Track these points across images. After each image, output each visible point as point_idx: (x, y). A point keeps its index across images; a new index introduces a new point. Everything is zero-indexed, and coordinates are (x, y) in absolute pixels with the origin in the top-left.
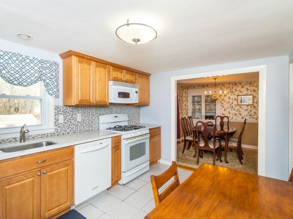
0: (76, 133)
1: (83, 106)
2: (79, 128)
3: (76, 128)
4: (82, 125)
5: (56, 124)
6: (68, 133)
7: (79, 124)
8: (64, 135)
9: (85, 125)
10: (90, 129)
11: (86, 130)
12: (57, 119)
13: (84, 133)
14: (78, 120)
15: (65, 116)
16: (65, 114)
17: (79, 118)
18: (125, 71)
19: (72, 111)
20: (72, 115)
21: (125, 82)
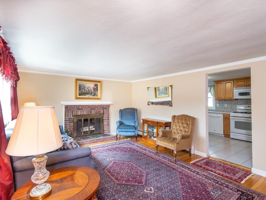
5: (216, 107)
9: (229, 109)
16: (219, 103)
17: (226, 105)
18: (248, 80)
19: (222, 102)
20: (223, 104)
21: (247, 86)
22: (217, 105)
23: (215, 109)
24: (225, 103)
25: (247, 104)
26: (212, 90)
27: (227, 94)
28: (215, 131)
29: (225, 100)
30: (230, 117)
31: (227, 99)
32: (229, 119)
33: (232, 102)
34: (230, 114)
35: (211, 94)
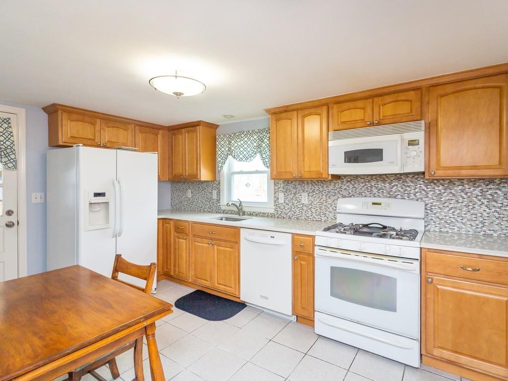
0: (300, 221)
1: (311, 181)
2: (303, 214)
3: (301, 213)
4: (309, 210)
5: (276, 204)
6: (290, 218)
7: (305, 208)
8: (285, 220)
9: (313, 210)
10: (324, 219)
11: (316, 219)
12: (277, 197)
13: (311, 223)
14: (303, 202)
15: (286, 194)
16: (285, 192)
17: (305, 199)
18: (376, 99)
19: (295, 188)
20: (295, 194)
21: (372, 124)
22: (278, 199)
23: (272, 211)
24: (304, 191)
25: (368, 193)
26: (264, 145)
27: (306, 159)
28: (267, 298)
29: (302, 181)
30: (316, 248)
31: (306, 175)
32: (312, 255)
33: (322, 187)
34: (313, 237)
35: (263, 159)
